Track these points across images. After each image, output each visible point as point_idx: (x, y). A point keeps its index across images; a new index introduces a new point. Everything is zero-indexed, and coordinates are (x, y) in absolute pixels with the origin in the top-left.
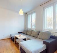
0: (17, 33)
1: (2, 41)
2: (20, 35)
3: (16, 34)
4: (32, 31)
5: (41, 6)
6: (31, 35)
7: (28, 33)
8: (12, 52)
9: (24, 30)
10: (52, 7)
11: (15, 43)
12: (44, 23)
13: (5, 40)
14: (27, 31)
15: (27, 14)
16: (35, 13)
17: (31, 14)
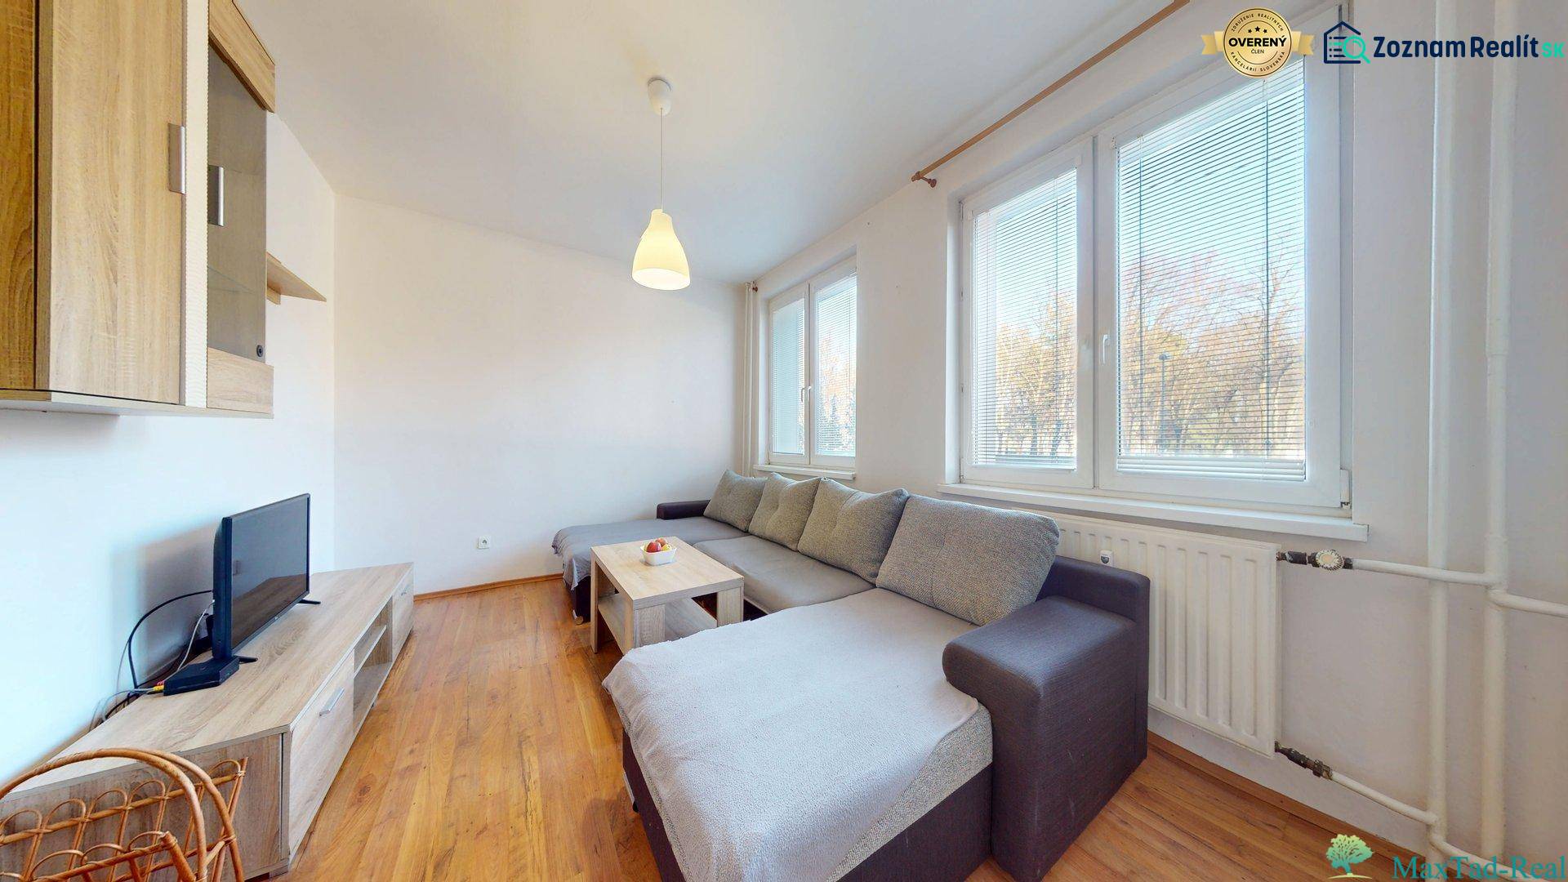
0: (644, 518)
1: (460, 605)
2: (651, 549)
3: (617, 530)
4: (811, 493)
5: (918, 176)
6: (804, 544)
7: (767, 521)
8: (524, 778)
9: (726, 486)
10: (1067, 186)
11: (593, 642)
12: (962, 389)
13: (491, 598)
14: (755, 496)
15: (763, 293)
16: (847, 274)
17: (807, 290)
